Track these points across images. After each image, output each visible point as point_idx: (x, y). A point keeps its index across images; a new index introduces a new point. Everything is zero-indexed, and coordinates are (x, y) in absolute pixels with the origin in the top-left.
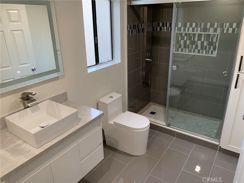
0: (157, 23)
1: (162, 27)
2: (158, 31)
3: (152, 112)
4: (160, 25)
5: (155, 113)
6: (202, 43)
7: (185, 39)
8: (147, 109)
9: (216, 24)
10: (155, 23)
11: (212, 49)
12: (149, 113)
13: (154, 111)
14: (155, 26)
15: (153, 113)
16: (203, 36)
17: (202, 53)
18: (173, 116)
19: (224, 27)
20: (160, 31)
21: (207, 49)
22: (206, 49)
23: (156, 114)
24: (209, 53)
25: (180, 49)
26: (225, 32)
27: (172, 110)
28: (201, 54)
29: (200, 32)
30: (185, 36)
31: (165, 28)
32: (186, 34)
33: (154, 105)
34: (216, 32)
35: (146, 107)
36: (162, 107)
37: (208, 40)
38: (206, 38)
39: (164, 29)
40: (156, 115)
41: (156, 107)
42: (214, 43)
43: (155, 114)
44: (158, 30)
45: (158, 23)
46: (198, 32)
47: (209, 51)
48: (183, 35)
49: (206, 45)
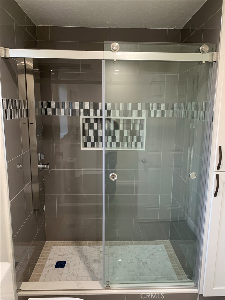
0: (45, 102)
1: (57, 109)
2: (48, 115)
3: (57, 262)
4: (52, 105)
5: (65, 262)
6: (122, 133)
7: (96, 128)
8: (46, 259)
9: (140, 105)
10: (42, 103)
11: (135, 141)
12: (54, 266)
13: (61, 260)
14: (42, 107)
15: (61, 265)
16: (121, 122)
17: (123, 146)
18: (97, 258)
19: (151, 109)
20: (52, 115)
21: (129, 141)
22: (127, 141)
23: (68, 264)
24: (131, 146)
25: (89, 144)
26: (152, 115)
27: (89, 245)
28: (121, 148)
29: (119, 116)
30: (95, 122)
31: (62, 110)
32: (96, 120)
33: (55, 245)
34: (141, 116)
35: (42, 256)
36: (71, 245)
37: (129, 128)
38: (125, 126)
39: (60, 113)
40: (69, 268)
41: (61, 249)
42: (137, 132)
43: (66, 265)
44: (50, 114)
45: (48, 102)
46: (115, 116)
47: (131, 143)
48: (92, 121)
49: (127, 136)
